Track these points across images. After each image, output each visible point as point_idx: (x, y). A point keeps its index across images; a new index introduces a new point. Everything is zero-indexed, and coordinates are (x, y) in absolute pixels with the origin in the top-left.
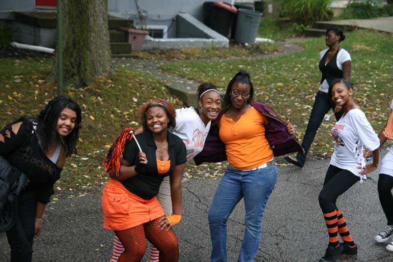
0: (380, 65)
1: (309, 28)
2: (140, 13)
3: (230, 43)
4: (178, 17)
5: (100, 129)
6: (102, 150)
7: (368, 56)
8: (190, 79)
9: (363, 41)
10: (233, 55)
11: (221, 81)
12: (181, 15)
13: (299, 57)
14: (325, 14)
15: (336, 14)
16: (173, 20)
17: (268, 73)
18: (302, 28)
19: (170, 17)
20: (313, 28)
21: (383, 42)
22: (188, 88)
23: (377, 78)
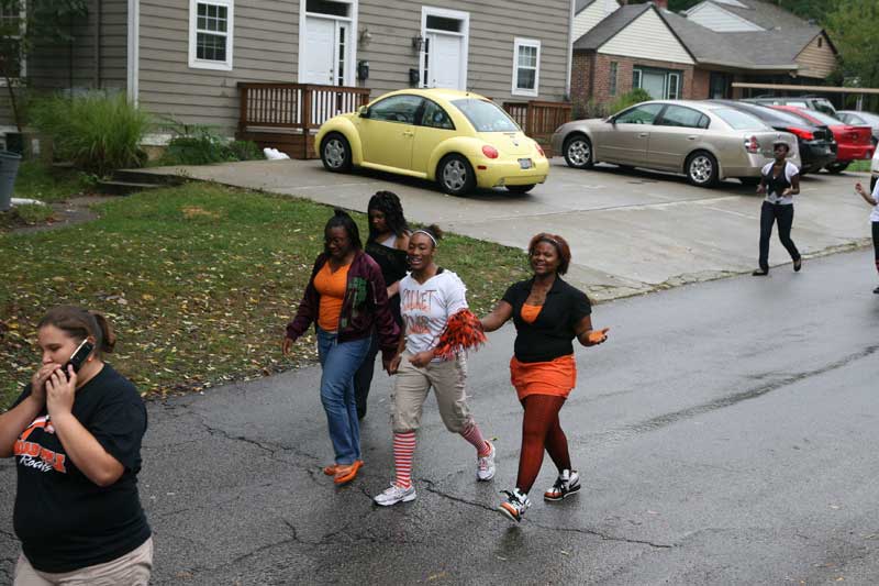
0: (228, 242)
1: (107, 180)
7: (209, 226)
9: (200, 201)
13: (93, 230)
14: (134, 156)
15: (152, 156)
17: (37, 260)
18: (95, 179)
20: (113, 180)
21: (232, 202)
23: (224, 262)
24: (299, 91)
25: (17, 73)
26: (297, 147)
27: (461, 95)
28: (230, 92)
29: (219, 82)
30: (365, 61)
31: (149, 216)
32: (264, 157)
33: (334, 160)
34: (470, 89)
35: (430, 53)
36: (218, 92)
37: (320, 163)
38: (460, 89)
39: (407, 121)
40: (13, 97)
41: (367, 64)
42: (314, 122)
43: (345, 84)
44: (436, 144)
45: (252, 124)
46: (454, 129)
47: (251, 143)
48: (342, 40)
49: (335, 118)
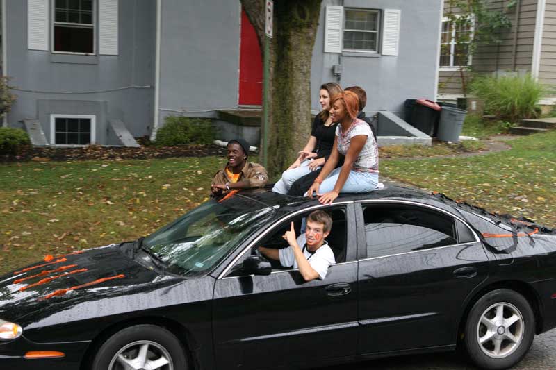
1: (515, 126)
3: (433, 141)
4: (378, 114)
8: (393, 178)
10: (436, 153)
11: (426, 181)
12: (382, 112)
13: (506, 156)
14: (533, 111)
15: (545, 111)
17: (474, 173)
18: (508, 125)
20: (520, 126)
25: (466, 63)
31: (542, 148)
40: (463, 77)
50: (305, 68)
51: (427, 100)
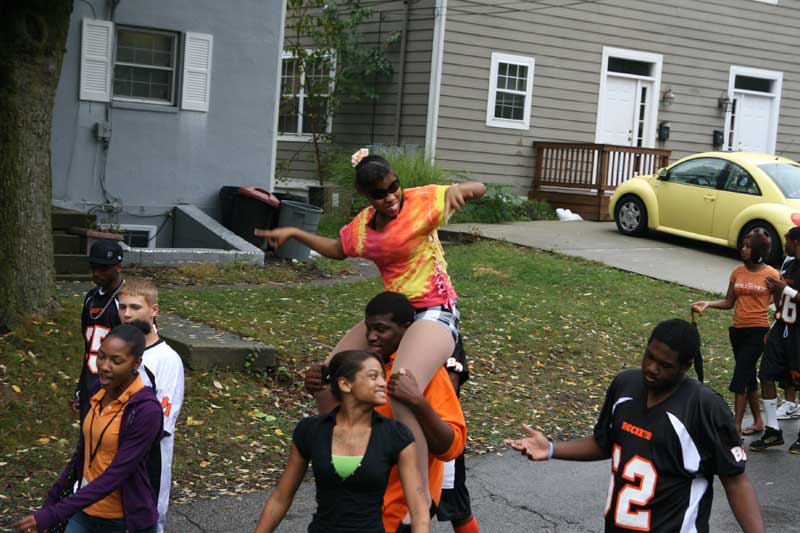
0: (517, 303)
2: (108, 202)
3: (267, 258)
4: (175, 210)
5: (30, 410)
6: (33, 448)
7: (498, 286)
8: (197, 321)
9: (490, 261)
10: (271, 279)
11: (251, 326)
12: (179, 207)
16: (167, 216)
17: (332, 312)
19: (163, 212)
21: (522, 263)
22: (193, 336)
23: (512, 323)
24: (596, 152)
25: (323, 130)
26: (590, 208)
27: (770, 159)
28: (525, 151)
29: (514, 140)
30: (667, 122)
32: (556, 217)
33: (628, 223)
34: (780, 153)
35: (736, 115)
36: (515, 150)
37: (614, 225)
38: (768, 152)
39: (709, 185)
40: (317, 151)
41: (669, 125)
42: (609, 184)
43: (644, 145)
44: (740, 210)
45: (545, 183)
46: (760, 194)
47: (543, 203)
48: (643, 100)
49: (631, 180)
50: (41, 125)
51: (257, 189)
